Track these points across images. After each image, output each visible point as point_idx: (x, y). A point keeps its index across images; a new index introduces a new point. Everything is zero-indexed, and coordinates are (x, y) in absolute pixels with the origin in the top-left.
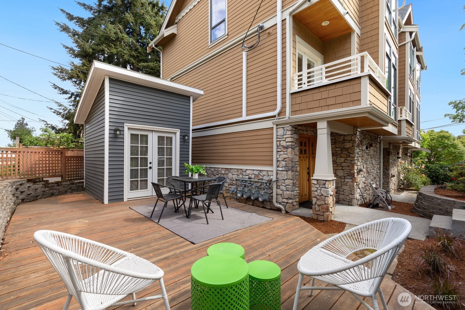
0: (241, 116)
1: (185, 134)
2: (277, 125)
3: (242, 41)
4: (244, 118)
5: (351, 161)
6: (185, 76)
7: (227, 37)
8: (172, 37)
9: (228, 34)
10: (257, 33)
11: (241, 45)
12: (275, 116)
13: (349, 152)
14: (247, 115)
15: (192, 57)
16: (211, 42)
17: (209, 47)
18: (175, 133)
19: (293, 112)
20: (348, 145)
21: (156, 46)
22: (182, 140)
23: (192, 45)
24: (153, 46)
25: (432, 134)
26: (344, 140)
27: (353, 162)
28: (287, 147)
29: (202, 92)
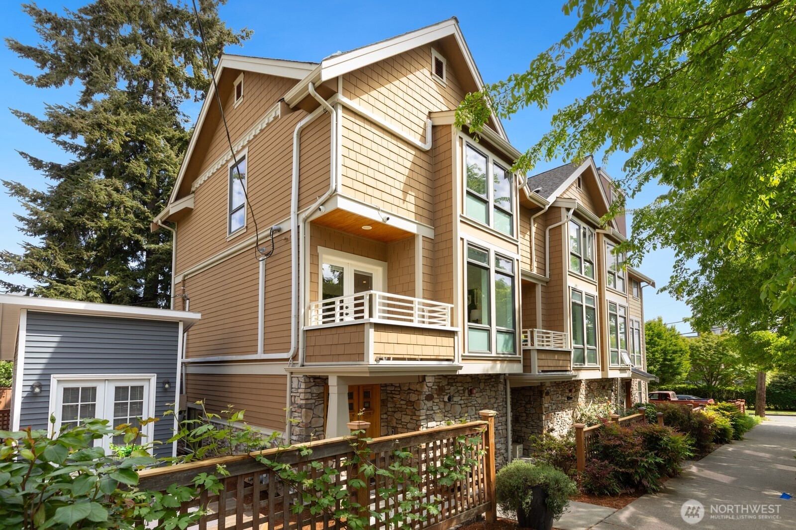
0: (256, 352)
1: (166, 380)
2: (292, 373)
3: (255, 245)
4: (260, 355)
5: (417, 421)
6: (200, 275)
7: (245, 230)
8: (186, 213)
9: (247, 227)
10: (270, 238)
11: (254, 250)
12: (287, 360)
13: (414, 408)
14: (265, 352)
15: (210, 249)
16: (230, 232)
17: (228, 240)
18: (149, 380)
19: (307, 358)
20: (413, 397)
21: (163, 223)
22: (160, 390)
23: (210, 231)
24: (160, 223)
25: (707, 340)
26: (409, 389)
27: (418, 423)
28: (300, 407)
29: (198, 316)
